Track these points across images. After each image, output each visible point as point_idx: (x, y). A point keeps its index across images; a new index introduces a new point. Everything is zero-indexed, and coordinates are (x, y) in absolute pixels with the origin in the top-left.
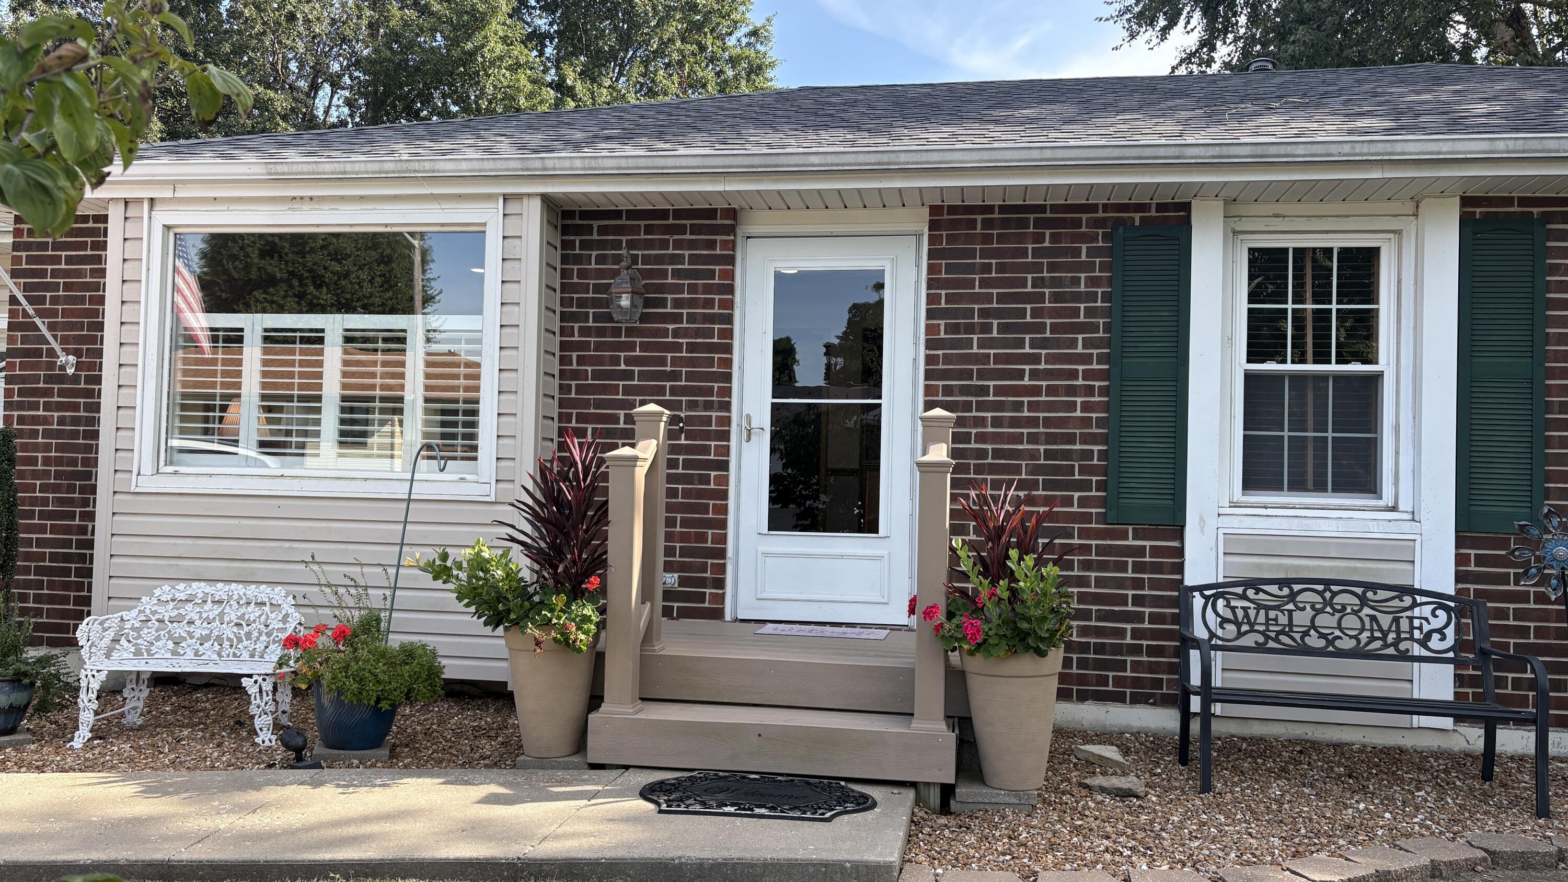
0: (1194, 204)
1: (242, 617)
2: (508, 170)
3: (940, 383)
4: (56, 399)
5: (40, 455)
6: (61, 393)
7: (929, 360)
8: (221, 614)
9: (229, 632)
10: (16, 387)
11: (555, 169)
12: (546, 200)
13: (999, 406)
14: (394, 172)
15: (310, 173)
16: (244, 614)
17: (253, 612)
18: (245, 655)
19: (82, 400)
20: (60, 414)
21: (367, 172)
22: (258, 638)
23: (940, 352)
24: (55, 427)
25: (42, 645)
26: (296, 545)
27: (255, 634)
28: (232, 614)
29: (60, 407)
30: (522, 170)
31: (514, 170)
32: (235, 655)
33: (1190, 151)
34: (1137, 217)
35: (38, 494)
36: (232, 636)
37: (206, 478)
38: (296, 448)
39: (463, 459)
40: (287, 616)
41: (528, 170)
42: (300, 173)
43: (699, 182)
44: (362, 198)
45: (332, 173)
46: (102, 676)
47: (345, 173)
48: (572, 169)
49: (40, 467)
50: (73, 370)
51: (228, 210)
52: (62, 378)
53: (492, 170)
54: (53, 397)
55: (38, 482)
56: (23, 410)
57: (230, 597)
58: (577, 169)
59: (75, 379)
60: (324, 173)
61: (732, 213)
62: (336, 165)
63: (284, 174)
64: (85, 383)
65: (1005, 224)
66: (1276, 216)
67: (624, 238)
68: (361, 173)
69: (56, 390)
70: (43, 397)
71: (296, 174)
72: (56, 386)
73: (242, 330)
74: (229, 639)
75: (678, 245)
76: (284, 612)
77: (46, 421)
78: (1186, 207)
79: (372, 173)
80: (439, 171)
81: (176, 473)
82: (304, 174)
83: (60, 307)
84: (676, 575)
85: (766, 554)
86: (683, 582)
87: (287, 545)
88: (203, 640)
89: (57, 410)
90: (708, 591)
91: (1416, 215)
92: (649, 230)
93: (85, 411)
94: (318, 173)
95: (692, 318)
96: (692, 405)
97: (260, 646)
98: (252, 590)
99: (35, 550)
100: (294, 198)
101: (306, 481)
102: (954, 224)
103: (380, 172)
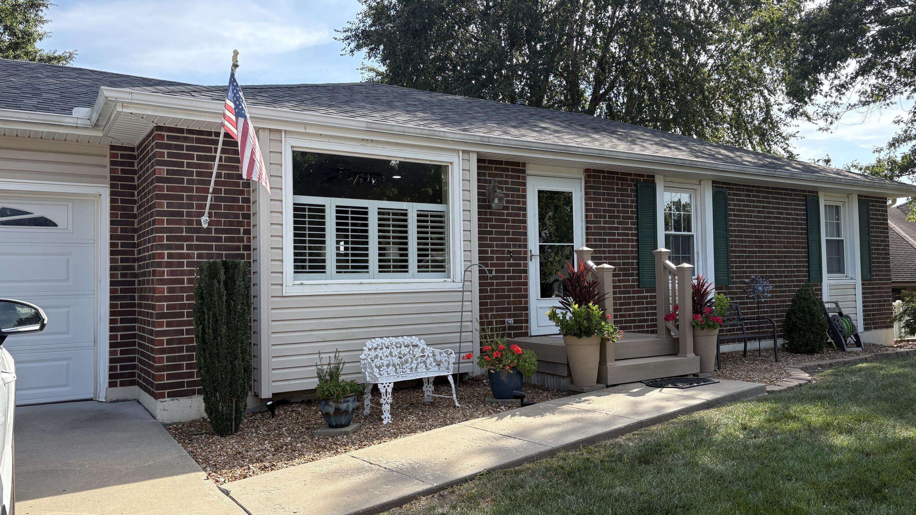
0: (656, 176)
1: (400, 353)
2: (474, 140)
3: (593, 237)
4: (195, 243)
5: (185, 277)
6: (198, 239)
7: (587, 228)
8: (391, 353)
9: (397, 361)
10: (165, 235)
11: (492, 142)
12: (478, 153)
13: (609, 246)
14: (426, 135)
15: (387, 130)
16: (400, 352)
17: (404, 350)
18: (409, 371)
19: (214, 244)
20: (198, 252)
21: (414, 133)
22: (412, 362)
23: (592, 225)
24: (195, 260)
25: (195, 394)
26: (374, 318)
27: (410, 360)
28: (395, 352)
29: (198, 247)
30: (480, 141)
31: (477, 141)
32: (403, 372)
33: (677, 161)
34: (642, 178)
35: (185, 302)
36: (399, 363)
37: (325, 286)
38: (352, 268)
39: (432, 272)
40: (423, 349)
41: (482, 141)
42: (382, 129)
43: (537, 153)
44: (397, 144)
45: (398, 131)
46: (392, 385)
47: (404, 132)
48: (499, 143)
49: (186, 285)
50: (206, 226)
51: (329, 142)
52: (200, 230)
53: (468, 140)
54: (193, 241)
55: (185, 295)
56: (172, 249)
57: (392, 344)
58: (501, 143)
59: (208, 230)
60: (394, 131)
61: (524, 164)
62: (401, 128)
63: (374, 128)
64: (215, 233)
65: (609, 178)
66: (671, 182)
67: (487, 172)
68: (411, 133)
69: (195, 237)
70: (186, 241)
71: (380, 129)
72: (195, 235)
73: (324, 206)
74: (398, 364)
75: (507, 177)
76: (421, 348)
77: (188, 256)
78: (653, 177)
79: (417, 134)
80: (446, 137)
81: (302, 284)
82: (384, 130)
83: (195, 186)
84: (512, 319)
85: (541, 308)
86: (515, 322)
87: (370, 318)
88: (388, 366)
89: (196, 250)
90: (523, 325)
91: (700, 185)
92: (496, 169)
93: (216, 250)
94: (391, 131)
95: (513, 209)
96: (515, 246)
97: (414, 365)
98: (400, 339)
99: (185, 336)
100: (363, 140)
101: (378, 285)
102: (594, 177)
103: (420, 134)
